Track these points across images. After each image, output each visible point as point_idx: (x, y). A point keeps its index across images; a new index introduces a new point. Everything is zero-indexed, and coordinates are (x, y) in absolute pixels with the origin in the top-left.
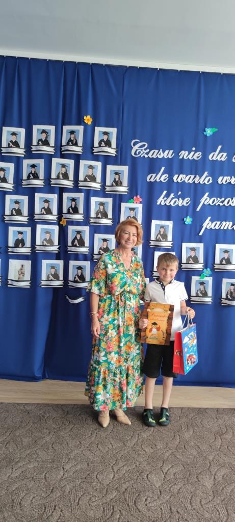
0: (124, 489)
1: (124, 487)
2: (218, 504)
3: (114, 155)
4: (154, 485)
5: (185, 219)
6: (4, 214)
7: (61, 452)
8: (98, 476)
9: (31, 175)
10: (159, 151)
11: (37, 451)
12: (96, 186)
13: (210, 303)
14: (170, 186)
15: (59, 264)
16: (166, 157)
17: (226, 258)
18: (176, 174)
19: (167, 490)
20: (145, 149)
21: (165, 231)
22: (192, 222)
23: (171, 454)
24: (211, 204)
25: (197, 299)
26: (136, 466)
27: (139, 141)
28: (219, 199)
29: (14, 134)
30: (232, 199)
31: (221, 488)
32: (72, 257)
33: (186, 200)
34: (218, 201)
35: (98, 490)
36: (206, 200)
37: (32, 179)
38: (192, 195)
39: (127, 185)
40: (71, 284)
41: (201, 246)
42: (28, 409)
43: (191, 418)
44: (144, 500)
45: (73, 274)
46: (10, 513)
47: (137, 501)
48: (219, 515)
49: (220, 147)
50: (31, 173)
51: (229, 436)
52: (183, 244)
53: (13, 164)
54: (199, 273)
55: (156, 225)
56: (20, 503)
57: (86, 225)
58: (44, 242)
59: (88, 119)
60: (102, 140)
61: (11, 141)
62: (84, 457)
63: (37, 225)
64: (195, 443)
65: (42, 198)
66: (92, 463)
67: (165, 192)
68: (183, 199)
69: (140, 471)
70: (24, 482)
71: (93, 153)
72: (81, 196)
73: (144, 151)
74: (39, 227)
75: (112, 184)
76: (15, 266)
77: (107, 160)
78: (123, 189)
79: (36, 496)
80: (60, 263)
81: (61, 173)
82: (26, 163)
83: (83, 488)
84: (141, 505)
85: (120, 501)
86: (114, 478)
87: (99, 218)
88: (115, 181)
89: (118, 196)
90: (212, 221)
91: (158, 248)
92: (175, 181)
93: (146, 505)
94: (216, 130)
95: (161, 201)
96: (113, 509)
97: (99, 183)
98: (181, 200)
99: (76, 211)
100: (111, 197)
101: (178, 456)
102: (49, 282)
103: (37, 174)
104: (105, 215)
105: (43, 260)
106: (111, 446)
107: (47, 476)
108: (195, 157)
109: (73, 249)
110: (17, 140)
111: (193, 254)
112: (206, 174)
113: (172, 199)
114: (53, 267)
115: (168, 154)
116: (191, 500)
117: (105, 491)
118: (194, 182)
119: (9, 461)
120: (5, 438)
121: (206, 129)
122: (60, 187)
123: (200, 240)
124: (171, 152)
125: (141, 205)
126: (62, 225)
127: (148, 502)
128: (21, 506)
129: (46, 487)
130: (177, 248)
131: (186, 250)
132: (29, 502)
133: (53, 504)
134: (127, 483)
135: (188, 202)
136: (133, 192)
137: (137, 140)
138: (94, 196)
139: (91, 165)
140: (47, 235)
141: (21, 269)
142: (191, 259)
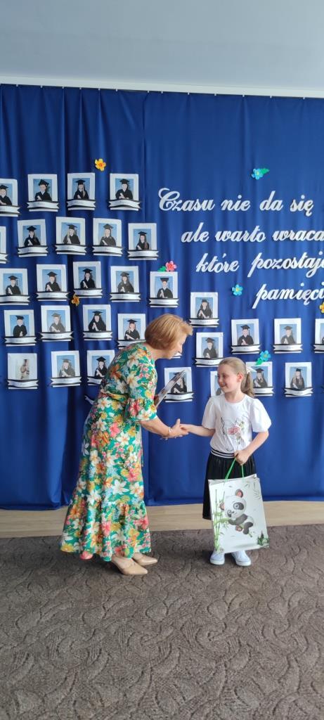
0: (181, 625)
1: (181, 622)
2: (295, 633)
3: (137, 210)
4: (217, 618)
5: (233, 288)
7: (98, 590)
8: (148, 612)
9: (29, 241)
10: (196, 201)
11: (69, 591)
13: (271, 395)
14: (211, 247)
15: (73, 356)
16: (204, 209)
17: (288, 336)
18: (219, 231)
19: (233, 622)
20: (177, 200)
21: (208, 306)
22: (243, 291)
23: (234, 583)
24: (266, 267)
26: (193, 598)
27: (168, 190)
28: (275, 260)
29: (3, 187)
30: (292, 260)
31: (297, 616)
32: (91, 345)
33: (233, 263)
34: (274, 264)
35: (150, 629)
36: (259, 262)
37: (31, 246)
38: (241, 257)
39: (156, 249)
40: (90, 380)
41: (255, 323)
44: (207, 634)
45: (93, 369)
46: (46, 662)
47: (198, 637)
48: (297, 644)
49: (273, 193)
50: (29, 238)
51: (304, 557)
52: (233, 321)
53: (5, 228)
54: (255, 358)
55: (197, 298)
56: (57, 650)
57: (107, 304)
58: (53, 327)
59: (100, 164)
60: (121, 191)
61: (1, 197)
62: (127, 593)
63: (42, 307)
64: (262, 568)
66: (138, 599)
67: (206, 255)
68: (230, 263)
69: (199, 604)
70: (58, 626)
71: (109, 208)
72: (97, 265)
73: (175, 202)
74: (45, 309)
75: (137, 248)
76: (15, 361)
77: (128, 217)
78: (151, 254)
79: (76, 640)
80: (75, 355)
81: (68, 236)
82: (21, 224)
83: (131, 627)
84: (203, 639)
85: (178, 639)
86: (167, 613)
87: (122, 293)
88: (140, 244)
89: (145, 264)
90: (268, 289)
91: (201, 328)
92: (218, 239)
93: (210, 640)
94: (265, 171)
95: (201, 266)
96: (171, 647)
98: (226, 264)
99: (91, 285)
100: (136, 265)
101: (243, 584)
102: (63, 379)
103: (37, 239)
104: (130, 289)
106: (159, 578)
107: (85, 617)
108: (242, 208)
110: (8, 196)
111: (245, 333)
112: (257, 228)
113: (216, 263)
114: (66, 361)
115: (206, 205)
116: (263, 630)
117: (158, 629)
118: (242, 240)
119: (36, 605)
120: (25, 578)
121: (254, 170)
122: (68, 255)
123: (254, 315)
124: (211, 202)
125: (176, 273)
126: (75, 304)
127: (211, 637)
128: (59, 653)
129: (86, 629)
130: (225, 327)
131: (237, 329)
132: (68, 648)
133: (98, 648)
134: (184, 618)
135: (235, 267)
136: (164, 257)
137: (166, 189)
138: (114, 264)
139: (107, 225)
140: (56, 318)
141: (25, 365)
142: (243, 340)
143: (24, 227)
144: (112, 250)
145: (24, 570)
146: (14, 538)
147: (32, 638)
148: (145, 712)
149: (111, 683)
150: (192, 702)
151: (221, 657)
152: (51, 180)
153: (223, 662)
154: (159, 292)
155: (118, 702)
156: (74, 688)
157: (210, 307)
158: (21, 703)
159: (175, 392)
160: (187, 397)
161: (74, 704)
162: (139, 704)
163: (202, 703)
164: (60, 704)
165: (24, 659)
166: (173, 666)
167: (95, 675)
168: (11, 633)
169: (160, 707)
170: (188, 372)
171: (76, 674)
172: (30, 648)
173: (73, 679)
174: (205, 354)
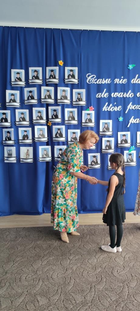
0: (104, 267)
3: (77, 83)
4: (119, 264)
5: (119, 118)
6: (15, 121)
7: (65, 251)
8: (89, 261)
9: (29, 97)
10: (103, 79)
11: (52, 251)
12: (68, 102)
13: (135, 165)
14: (109, 100)
15: (48, 148)
16: (106, 83)
18: (113, 92)
19: (127, 266)
20: (95, 79)
21: (108, 126)
22: (123, 119)
23: (124, 248)
24: (134, 109)
25: (128, 163)
26: (107, 255)
27: (91, 74)
28: (138, 106)
29: (18, 73)
32: (56, 144)
33: (119, 107)
35: (91, 268)
36: (130, 106)
37: (30, 100)
38: (122, 105)
39: (85, 101)
40: (56, 159)
41: (129, 133)
46: (48, 282)
47: (113, 272)
49: (137, 75)
52: (118, 132)
53: (19, 91)
54: (128, 149)
55: (103, 123)
56: (52, 277)
57: (63, 125)
58: (40, 136)
59: (61, 63)
60: (70, 75)
61: (17, 78)
62: (78, 252)
63: (35, 126)
64: (136, 242)
66: (83, 255)
67: (107, 103)
68: (117, 107)
69: (110, 257)
70: (50, 267)
71: (64, 83)
72: (59, 108)
73: (94, 80)
75: (77, 100)
76: (23, 150)
77: (73, 86)
78: (83, 103)
79: (59, 273)
80: (49, 147)
81: (47, 95)
82: (26, 90)
83: (82, 267)
84: (115, 273)
85: (104, 273)
86: (97, 261)
87: (70, 120)
88: (78, 98)
89: (80, 107)
90: (134, 118)
91: (105, 136)
92: (112, 96)
93: (118, 274)
94: (135, 65)
96: (101, 276)
97: (69, 100)
99: (56, 117)
100: (76, 108)
101: (128, 249)
102: (44, 158)
103: (33, 96)
104: (73, 119)
105: (39, 147)
106: (91, 246)
107: (61, 263)
108: (123, 82)
109: (56, 139)
110: (20, 77)
111: (124, 138)
112: (130, 92)
113: (111, 107)
114: (45, 150)
115: (107, 81)
117: (94, 268)
118: (123, 96)
119: (38, 257)
120: (32, 245)
121: (129, 65)
122: (46, 104)
123: (128, 130)
124: (110, 79)
125: (94, 111)
126: (49, 125)
127: (118, 272)
128: (52, 279)
129: (63, 268)
130: (115, 135)
131: (121, 136)
132: (56, 276)
133: (69, 276)
134: (105, 263)
135: (120, 109)
136: (89, 104)
137: (90, 74)
138: (67, 108)
139: (64, 90)
140: (41, 132)
141: (27, 152)
142: (123, 141)
145: (31, 241)
146: (24, 228)
147: (39, 271)
148: (95, 305)
149: (78, 292)
150: (115, 301)
151: (124, 281)
152: (39, 70)
153: (126, 284)
154: (86, 120)
155: (82, 301)
156: (62, 294)
158: (39, 301)
159: (92, 164)
160: (98, 166)
161: (63, 302)
162: (92, 302)
163: (120, 302)
164: (57, 301)
165: (38, 281)
166: (104, 285)
167: (70, 288)
168: (30, 269)
169: (101, 303)
170: (98, 155)
171: (62, 288)
172: (40, 276)
173: (61, 290)
174: (106, 147)
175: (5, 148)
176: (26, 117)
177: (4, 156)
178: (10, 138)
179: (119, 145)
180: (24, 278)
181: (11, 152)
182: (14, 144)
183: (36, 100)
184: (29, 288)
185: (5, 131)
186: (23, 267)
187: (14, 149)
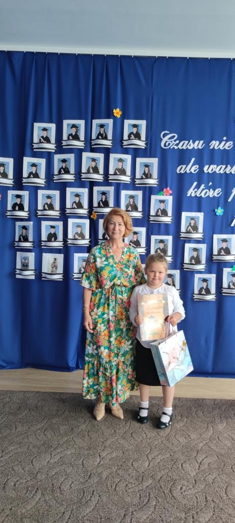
0: (159, 478)
1: (160, 475)
3: (144, 148)
4: (189, 474)
5: (216, 210)
6: (36, 209)
7: (96, 440)
8: (134, 463)
9: (62, 170)
10: (189, 141)
11: (74, 439)
12: (126, 179)
14: (200, 177)
16: (196, 148)
18: (207, 164)
19: (202, 479)
20: (175, 141)
21: (195, 223)
22: (224, 213)
23: (205, 445)
26: (170, 455)
27: (169, 132)
29: (45, 129)
33: (217, 190)
35: (134, 477)
37: (63, 174)
38: (223, 185)
39: (156, 178)
41: (233, 237)
42: (64, 398)
43: (223, 410)
44: (180, 488)
46: (51, 497)
47: (172, 489)
50: (62, 168)
52: (214, 235)
53: (44, 160)
54: (230, 265)
56: (60, 488)
58: (76, 235)
59: (117, 112)
60: (132, 133)
61: (42, 137)
62: (119, 445)
63: (69, 219)
64: (229, 435)
65: (73, 192)
66: (127, 451)
67: (195, 184)
68: (214, 190)
69: (175, 460)
70: (62, 468)
71: (122, 146)
72: (111, 190)
73: (173, 142)
74: (71, 221)
75: (142, 177)
76: (48, 258)
77: (136, 153)
78: (153, 182)
79: (75, 481)
81: (91, 167)
82: (57, 158)
83: (119, 475)
84: (176, 493)
85: (155, 488)
86: (149, 466)
87: (129, 211)
88: (144, 174)
89: (148, 189)
91: (189, 240)
92: (206, 171)
93: (182, 493)
95: (191, 192)
96: (149, 495)
98: (212, 191)
99: (106, 204)
100: (140, 190)
101: (212, 447)
103: (68, 169)
104: (135, 208)
106: (145, 435)
107: (84, 462)
108: (226, 147)
110: (48, 136)
111: (224, 245)
113: (203, 190)
114: (84, 260)
115: (198, 145)
116: (226, 490)
117: (141, 478)
118: (225, 172)
119: (48, 447)
120: (43, 425)
122: (90, 181)
123: (232, 231)
124: (202, 142)
125: (171, 197)
126: (93, 219)
127: (183, 490)
128: (61, 491)
129: (84, 472)
130: (208, 240)
131: (218, 241)
132: (68, 487)
133: (91, 489)
134: (162, 471)
135: (219, 193)
136: (163, 184)
137: (166, 132)
138: (124, 189)
139: (120, 159)
140: (78, 228)
141: (54, 263)
142: (222, 251)
143: (59, 159)
144: (123, 178)
145: (43, 418)
146: (38, 392)
147: (42, 475)
149: (99, 521)
151: (189, 509)
152: (80, 125)
153: (191, 514)
154: (158, 211)
157: (197, 224)
165: (34, 492)
166: (150, 513)
167: (87, 512)
168: (27, 469)
170: (177, 273)
171: (72, 510)
172: (39, 483)
173: (69, 514)
174: (191, 260)
175: (19, 254)
176: (55, 204)
177: (15, 268)
178: (26, 237)
179: (215, 258)
180: (13, 484)
181: (27, 261)
182: (32, 248)
183: (73, 174)
184: (16, 504)
185: (19, 226)
186: (16, 463)
187: (31, 256)
